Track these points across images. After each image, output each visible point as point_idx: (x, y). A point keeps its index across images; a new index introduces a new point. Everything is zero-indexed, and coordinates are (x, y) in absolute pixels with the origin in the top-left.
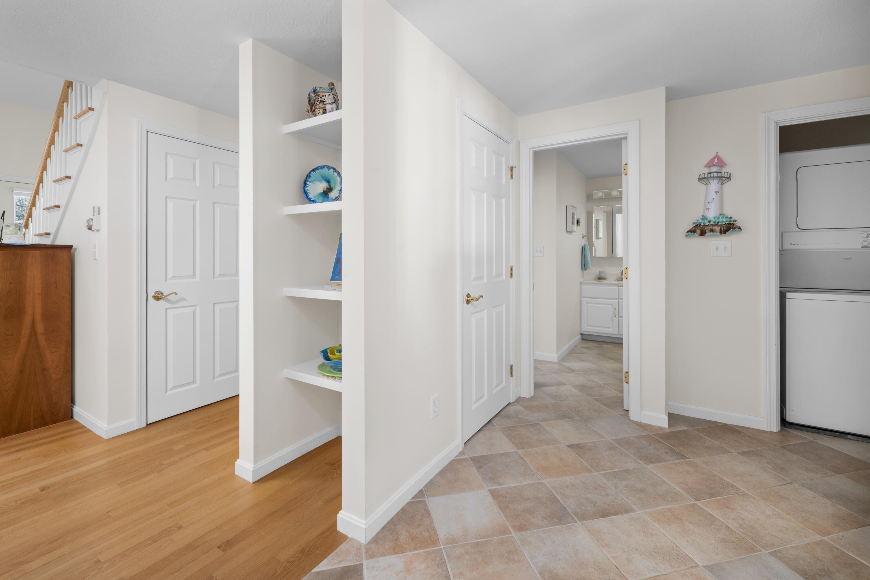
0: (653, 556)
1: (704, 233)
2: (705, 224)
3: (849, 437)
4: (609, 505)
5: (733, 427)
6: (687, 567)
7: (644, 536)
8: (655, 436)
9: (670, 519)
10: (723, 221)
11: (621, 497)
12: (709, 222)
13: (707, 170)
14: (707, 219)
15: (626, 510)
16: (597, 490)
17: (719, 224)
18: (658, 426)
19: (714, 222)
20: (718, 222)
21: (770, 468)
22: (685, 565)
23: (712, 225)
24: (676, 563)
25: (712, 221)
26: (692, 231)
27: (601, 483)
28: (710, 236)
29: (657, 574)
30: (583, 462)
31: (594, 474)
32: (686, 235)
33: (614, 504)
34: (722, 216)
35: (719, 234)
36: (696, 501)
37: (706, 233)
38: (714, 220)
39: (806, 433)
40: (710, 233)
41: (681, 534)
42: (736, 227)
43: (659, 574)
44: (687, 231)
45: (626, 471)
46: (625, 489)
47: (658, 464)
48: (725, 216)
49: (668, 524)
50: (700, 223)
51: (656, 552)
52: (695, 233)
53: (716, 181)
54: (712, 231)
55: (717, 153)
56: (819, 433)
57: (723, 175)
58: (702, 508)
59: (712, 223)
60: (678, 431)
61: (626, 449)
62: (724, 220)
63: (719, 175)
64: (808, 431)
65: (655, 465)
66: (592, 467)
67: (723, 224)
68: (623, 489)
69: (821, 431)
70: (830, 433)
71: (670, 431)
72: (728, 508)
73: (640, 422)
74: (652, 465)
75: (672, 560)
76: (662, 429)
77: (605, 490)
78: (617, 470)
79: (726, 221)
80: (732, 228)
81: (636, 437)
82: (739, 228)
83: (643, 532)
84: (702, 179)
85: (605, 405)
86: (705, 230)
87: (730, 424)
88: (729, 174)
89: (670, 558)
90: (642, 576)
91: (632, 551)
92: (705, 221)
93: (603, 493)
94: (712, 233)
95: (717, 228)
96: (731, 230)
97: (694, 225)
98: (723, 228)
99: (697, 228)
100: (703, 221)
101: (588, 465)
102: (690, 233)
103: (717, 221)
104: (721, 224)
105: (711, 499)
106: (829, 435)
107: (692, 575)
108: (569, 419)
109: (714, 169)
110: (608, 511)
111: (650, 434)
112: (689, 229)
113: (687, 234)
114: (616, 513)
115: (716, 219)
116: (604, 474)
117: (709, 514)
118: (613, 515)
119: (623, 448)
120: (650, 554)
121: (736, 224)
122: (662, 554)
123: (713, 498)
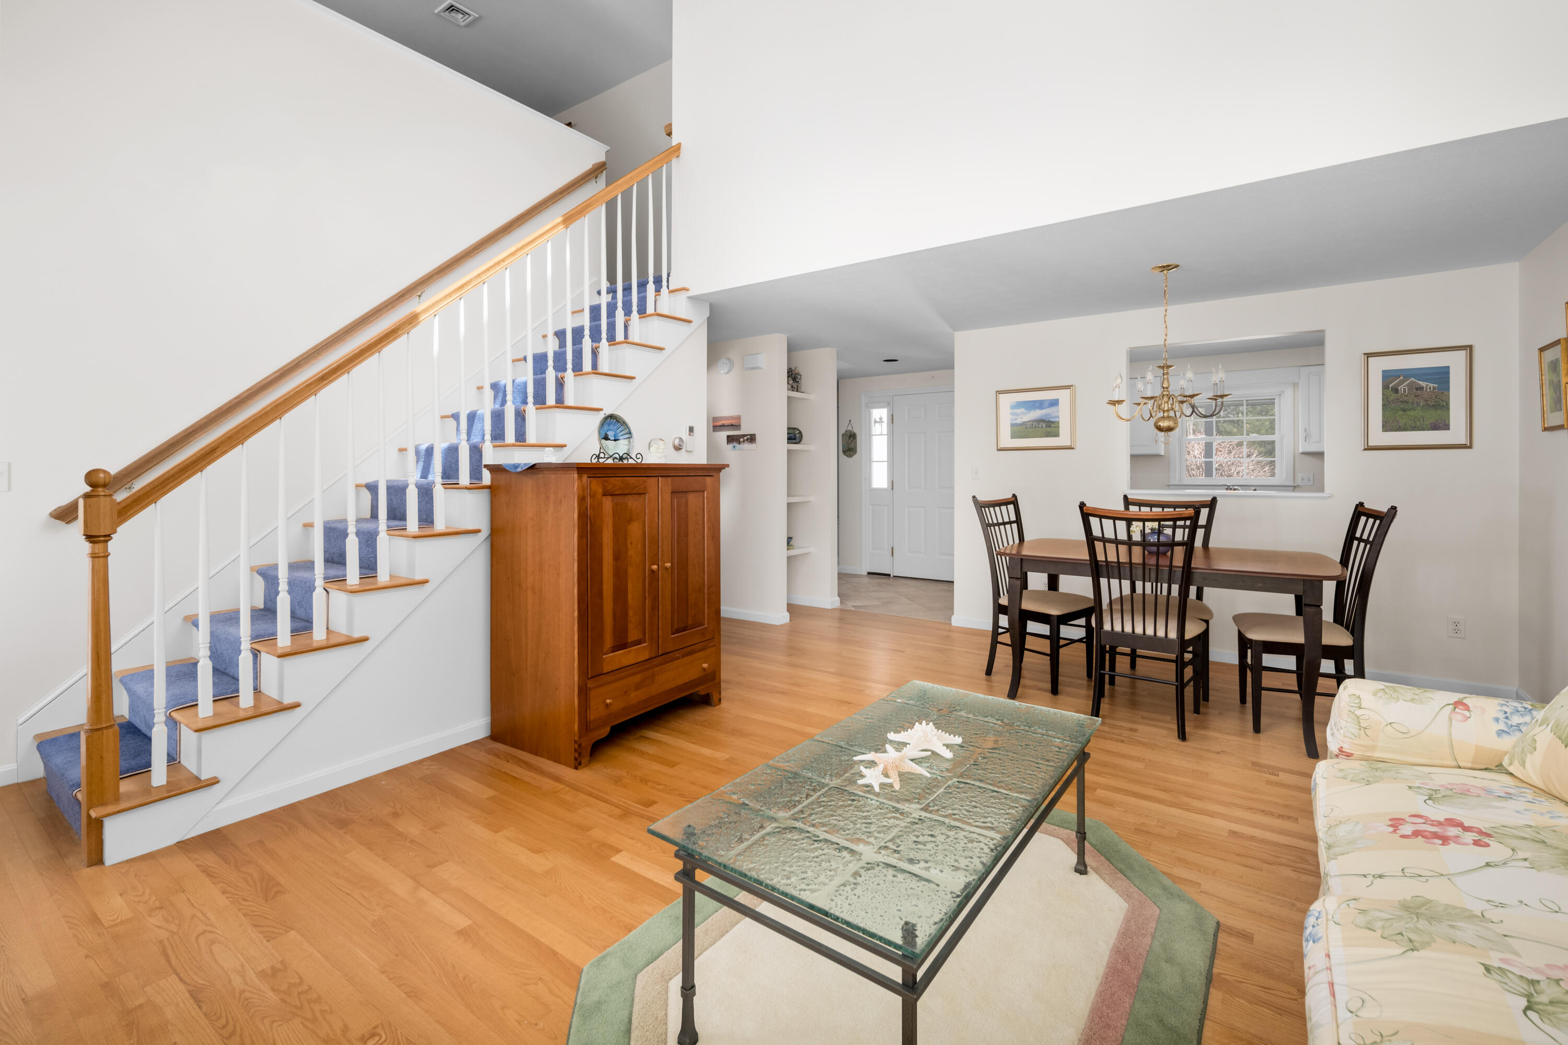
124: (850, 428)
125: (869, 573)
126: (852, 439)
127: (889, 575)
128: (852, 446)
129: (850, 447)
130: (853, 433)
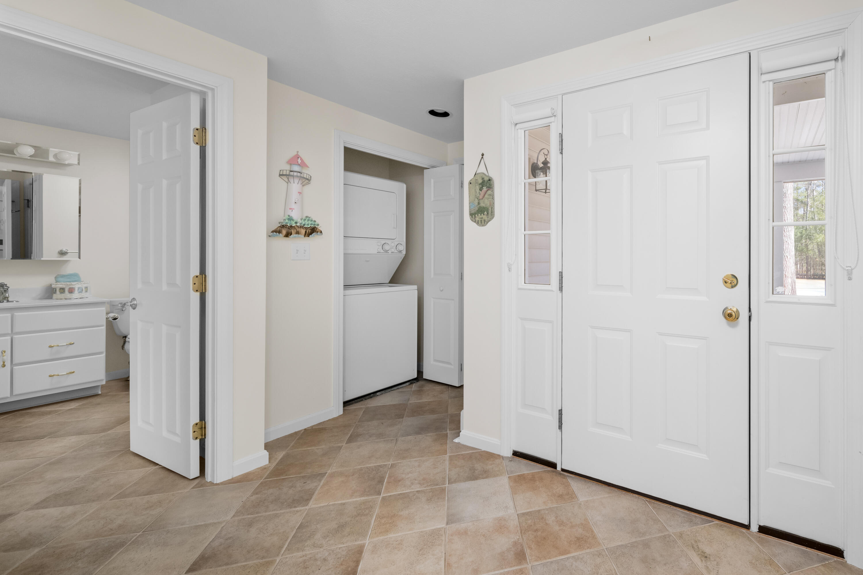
0: (424, 554)
1: (289, 235)
2: (292, 224)
3: (378, 394)
4: (342, 564)
5: (313, 428)
6: (444, 535)
7: (398, 551)
8: (270, 478)
9: (390, 522)
10: (309, 224)
11: (337, 548)
12: (296, 223)
13: (287, 167)
14: (293, 220)
15: (360, 551)
16: (308, 568)
17: (305, 227)
18: (258, 469)
19: (300, 224)
20: (304, 225)
21: (376, 439)
22: (441, 535)
23: (298, 226)
24: (438, 541)
25: (299, 222)
26: (278, 231)
27: (301, 559)
28: (295, 237)
29: (443, 559)
30: (246, 565)
31: (278, 561)
32: (270, 235)
33: (342, 559)
34: (308, 218)
35: (303, 236)
36: (380, 495)
37: (291, 234)
38: (301, 222)
39: (356, 404)
40: (295, 235)
41: (411, 522)
42: (318, 231)
43: (444, 558)
44: (272, 231)
45: (301, 527)
46: (328, 539)
47: (314, 497)
48: (310, 219)
49: (395, 526)
50: (287, 223)
51: (420, 549)
52: (281, 233)
53: (296, 180)
54: (298, 233)
55: (298, 152)
56: (362, 400)
57: (302, 175)
58: (390, 495)
59: (298, 224)
60: (281, 459)
61: (266, 512)
62: (310, 222)
63: (299, 174)
64: (356, 403)
65: (313, 499)
66: (263, 558)
67: (309, 227)
68: (328, 541)
69: (363, 398)
70: (368, 397)
71: (274, 464)
72: (399, 481)
73: (233, 479)
74: (311, 503)
75: (433, 542)
76: (265, 468)
77: (316, 560)
78: (292, 534)
79: (311, 224)
80: (316, 232)
81: (255, 493)
82: (321, 232)
83: (394, 549)
84: (283, 175)
85: (150, 493)
86: (291, 232)
87: (308, 428)
88: (310, 176)
89: (431, 542)
90: (442, 572)
91: (411, 568)
92: (292, 221)
93: (319, 563)
94: (297, 235)
95: (303, 231)
96: (314, 234)
97: (279, 225)
98: (308, 231)
99: (282, 229)
100: (289, 222)
101: (255, 562)
102: (275, 233)
103: (303, 223)
104: (306, 226)
105: (384, 486)
106: (368, 399)
107: (452, 535)
108: (123, 546)
109: (296, 168)
110: (350, 569)
111: (262, 480)
112: (274, 229)
113: (271, 233)
114: (357, 562)
115: (303, 220)
116: (288, 549)
117: (399, 495)
118: (357, 566)
119: (260, 513)
120: (420, 555)
121: (319, 228)
122: (424, 546)
123: (383, 483)
124: (482, 170)
125: (516, 454)
126: (485, 189)
127: (553, 465)
128: (485, 203)
129: (482, 205)
130: (486, 179)
